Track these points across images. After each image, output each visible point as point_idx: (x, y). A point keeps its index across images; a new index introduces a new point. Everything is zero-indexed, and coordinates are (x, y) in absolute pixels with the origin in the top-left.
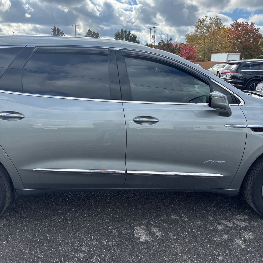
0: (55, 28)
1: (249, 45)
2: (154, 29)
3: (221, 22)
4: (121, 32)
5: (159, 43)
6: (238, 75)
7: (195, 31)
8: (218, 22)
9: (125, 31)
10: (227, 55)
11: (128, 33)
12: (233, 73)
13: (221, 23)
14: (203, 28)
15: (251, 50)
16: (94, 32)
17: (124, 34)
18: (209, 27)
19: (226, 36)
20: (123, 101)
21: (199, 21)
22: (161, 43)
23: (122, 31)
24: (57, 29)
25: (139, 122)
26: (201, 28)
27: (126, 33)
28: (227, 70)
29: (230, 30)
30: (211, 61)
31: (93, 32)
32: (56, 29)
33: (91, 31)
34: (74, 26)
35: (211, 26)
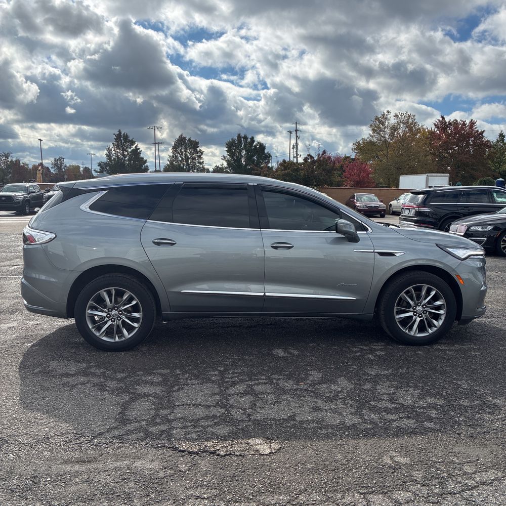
0: (120, 133)
1: (468, 161)
2: (296, 133)
3: (415, 121)
4: (237, 138)
5: (304, 160)
6: (426, 210)
7: (369, 136)
8: (410, 121)
9: (244, 138)
10: (426, 178)
11: (249, 140)
12: (418, 207)
13: (415, 123)
14: (384, 132)
15: (473, 169)
16: (190, 139)
17: (243, 142)
18: (394, 129)
19: (426, 144)
20: (262, 230)
21: (376, 119)
22: (308, 159)
23: (239, 137)
24: (124, 134)
25: (276, 248)
26: (380, 131)
27: (246, 141)
28: (411, 202)
29: (432, 133)
30: (400, 188)
31: (187, 139)
32: (122, 134)
33: (185, 138)
34: (152, 128)
35: (398, 127)
